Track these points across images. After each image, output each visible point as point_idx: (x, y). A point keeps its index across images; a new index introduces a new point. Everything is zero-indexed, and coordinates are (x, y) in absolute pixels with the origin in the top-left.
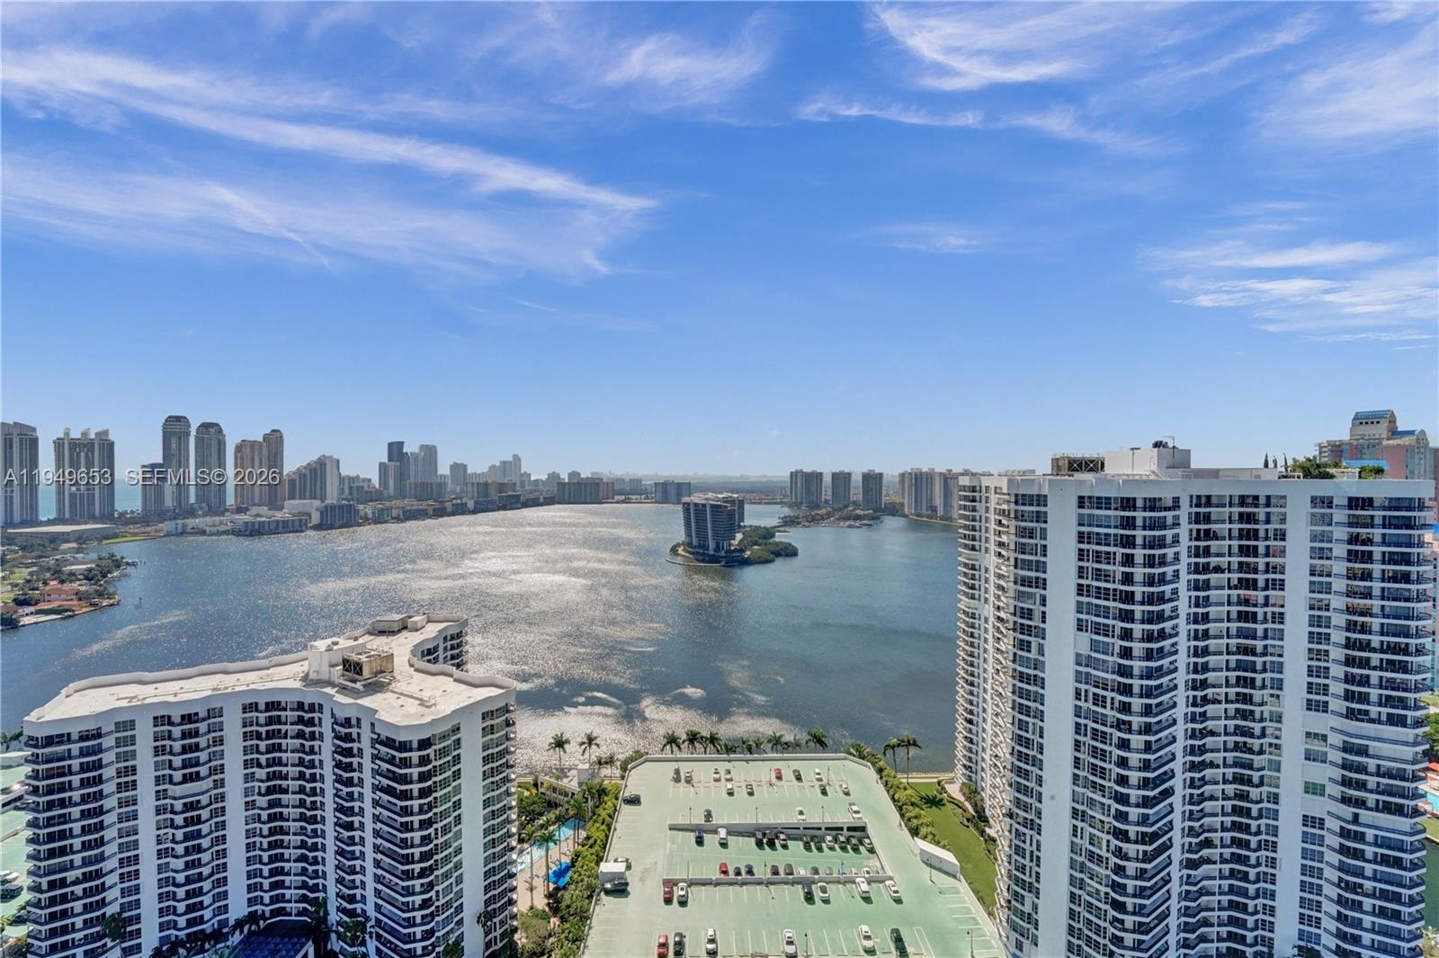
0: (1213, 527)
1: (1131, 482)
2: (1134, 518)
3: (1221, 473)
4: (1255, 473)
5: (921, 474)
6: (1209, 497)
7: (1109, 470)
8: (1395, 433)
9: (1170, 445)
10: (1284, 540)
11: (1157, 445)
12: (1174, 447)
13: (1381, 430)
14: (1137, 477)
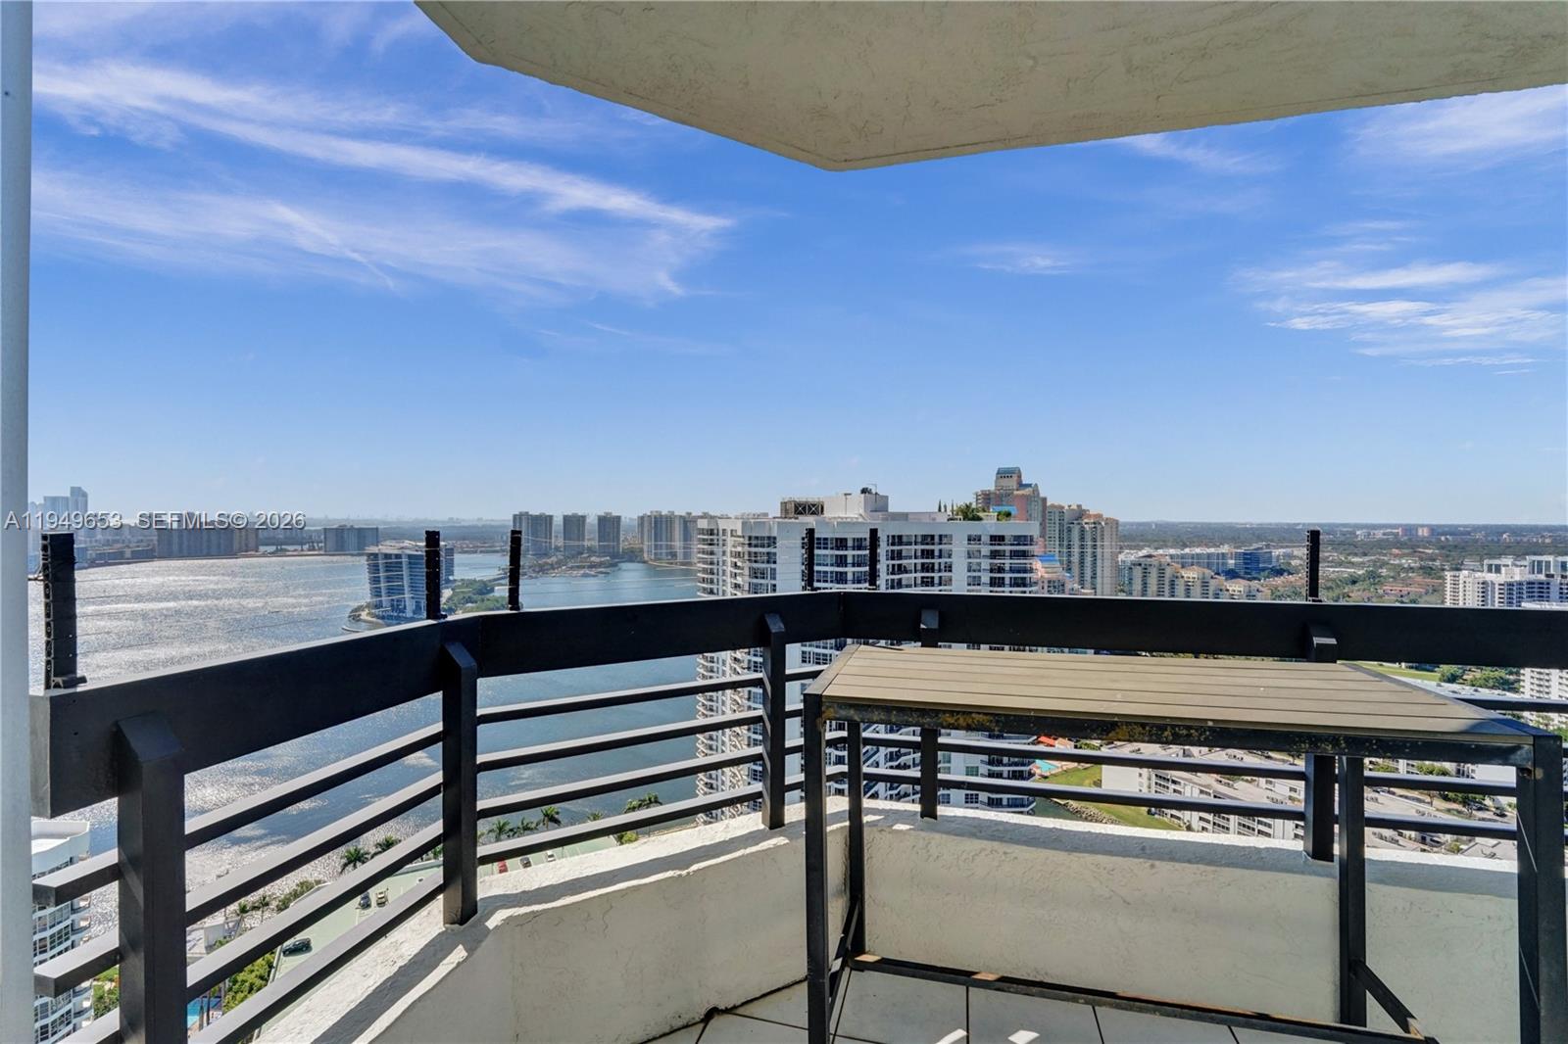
0: (904, 562)
1: (845, 524)
2: (846, 556)
3: (909, 516)
4: (932, 516)
5: (661, 516)
6: (900, 537)
7: (828, 514)
8: (1021, 486)
9: (874, 492)
10: (950, 571)
11: (864, 491)
12: (876, 494)
13: (1012, 483)
14: (849, 520)
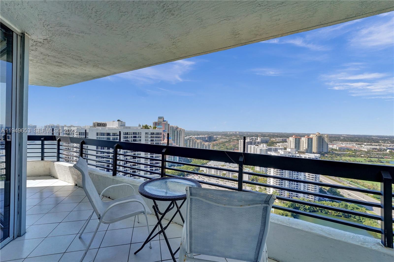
0: (128, 139)
2: (110, 138)
3: (131, 127)
4: (137, 128)
6: (127, 133)
7: (107, 126)
8: (164, 121)
9: (121, 121)
10: (141, 141)
11: (118, 121)
12: (122, 121)
13: (162, 120)
14: (113, 128)
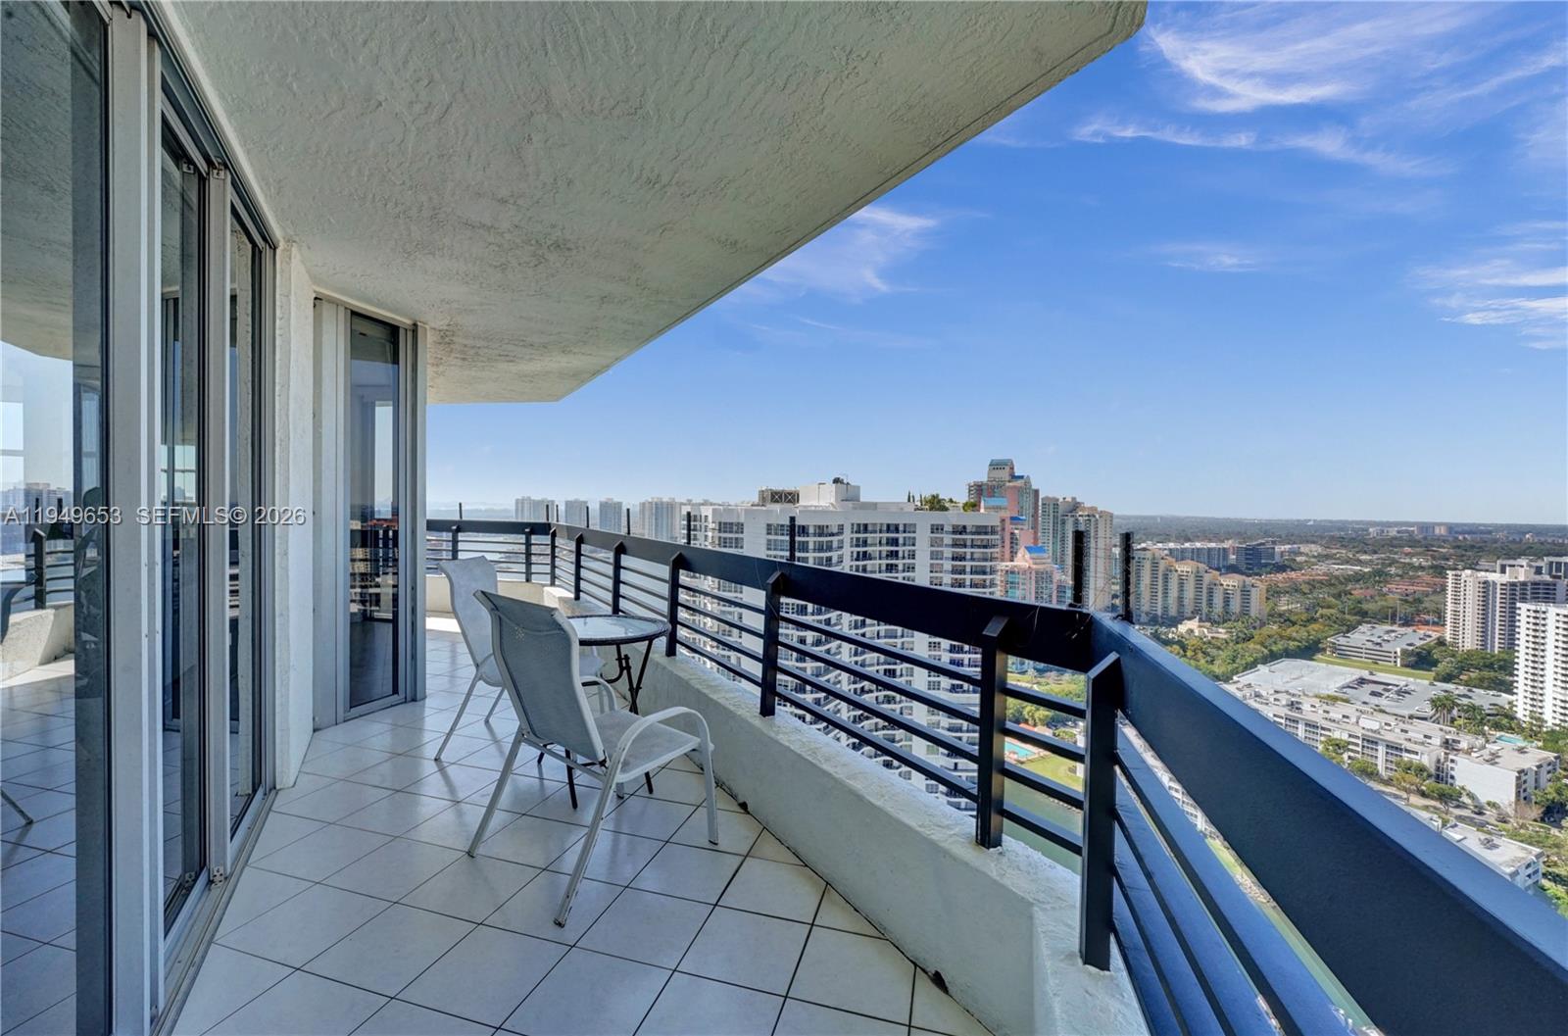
0: (869, 549)
1: (814, 512)
2: (807, 542)
3: (878, 506)
4: (900, 506)
6: (866, 526)
7: (802, 502)
8: (1014, 477)
9: (845, 481)
11: (837, 481)
12: (848, 483)
13: (1004, 475)
